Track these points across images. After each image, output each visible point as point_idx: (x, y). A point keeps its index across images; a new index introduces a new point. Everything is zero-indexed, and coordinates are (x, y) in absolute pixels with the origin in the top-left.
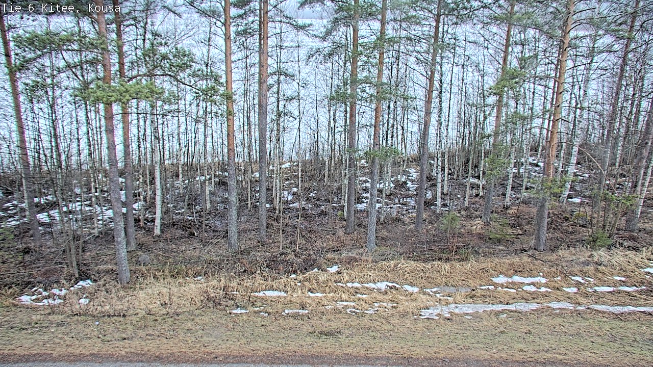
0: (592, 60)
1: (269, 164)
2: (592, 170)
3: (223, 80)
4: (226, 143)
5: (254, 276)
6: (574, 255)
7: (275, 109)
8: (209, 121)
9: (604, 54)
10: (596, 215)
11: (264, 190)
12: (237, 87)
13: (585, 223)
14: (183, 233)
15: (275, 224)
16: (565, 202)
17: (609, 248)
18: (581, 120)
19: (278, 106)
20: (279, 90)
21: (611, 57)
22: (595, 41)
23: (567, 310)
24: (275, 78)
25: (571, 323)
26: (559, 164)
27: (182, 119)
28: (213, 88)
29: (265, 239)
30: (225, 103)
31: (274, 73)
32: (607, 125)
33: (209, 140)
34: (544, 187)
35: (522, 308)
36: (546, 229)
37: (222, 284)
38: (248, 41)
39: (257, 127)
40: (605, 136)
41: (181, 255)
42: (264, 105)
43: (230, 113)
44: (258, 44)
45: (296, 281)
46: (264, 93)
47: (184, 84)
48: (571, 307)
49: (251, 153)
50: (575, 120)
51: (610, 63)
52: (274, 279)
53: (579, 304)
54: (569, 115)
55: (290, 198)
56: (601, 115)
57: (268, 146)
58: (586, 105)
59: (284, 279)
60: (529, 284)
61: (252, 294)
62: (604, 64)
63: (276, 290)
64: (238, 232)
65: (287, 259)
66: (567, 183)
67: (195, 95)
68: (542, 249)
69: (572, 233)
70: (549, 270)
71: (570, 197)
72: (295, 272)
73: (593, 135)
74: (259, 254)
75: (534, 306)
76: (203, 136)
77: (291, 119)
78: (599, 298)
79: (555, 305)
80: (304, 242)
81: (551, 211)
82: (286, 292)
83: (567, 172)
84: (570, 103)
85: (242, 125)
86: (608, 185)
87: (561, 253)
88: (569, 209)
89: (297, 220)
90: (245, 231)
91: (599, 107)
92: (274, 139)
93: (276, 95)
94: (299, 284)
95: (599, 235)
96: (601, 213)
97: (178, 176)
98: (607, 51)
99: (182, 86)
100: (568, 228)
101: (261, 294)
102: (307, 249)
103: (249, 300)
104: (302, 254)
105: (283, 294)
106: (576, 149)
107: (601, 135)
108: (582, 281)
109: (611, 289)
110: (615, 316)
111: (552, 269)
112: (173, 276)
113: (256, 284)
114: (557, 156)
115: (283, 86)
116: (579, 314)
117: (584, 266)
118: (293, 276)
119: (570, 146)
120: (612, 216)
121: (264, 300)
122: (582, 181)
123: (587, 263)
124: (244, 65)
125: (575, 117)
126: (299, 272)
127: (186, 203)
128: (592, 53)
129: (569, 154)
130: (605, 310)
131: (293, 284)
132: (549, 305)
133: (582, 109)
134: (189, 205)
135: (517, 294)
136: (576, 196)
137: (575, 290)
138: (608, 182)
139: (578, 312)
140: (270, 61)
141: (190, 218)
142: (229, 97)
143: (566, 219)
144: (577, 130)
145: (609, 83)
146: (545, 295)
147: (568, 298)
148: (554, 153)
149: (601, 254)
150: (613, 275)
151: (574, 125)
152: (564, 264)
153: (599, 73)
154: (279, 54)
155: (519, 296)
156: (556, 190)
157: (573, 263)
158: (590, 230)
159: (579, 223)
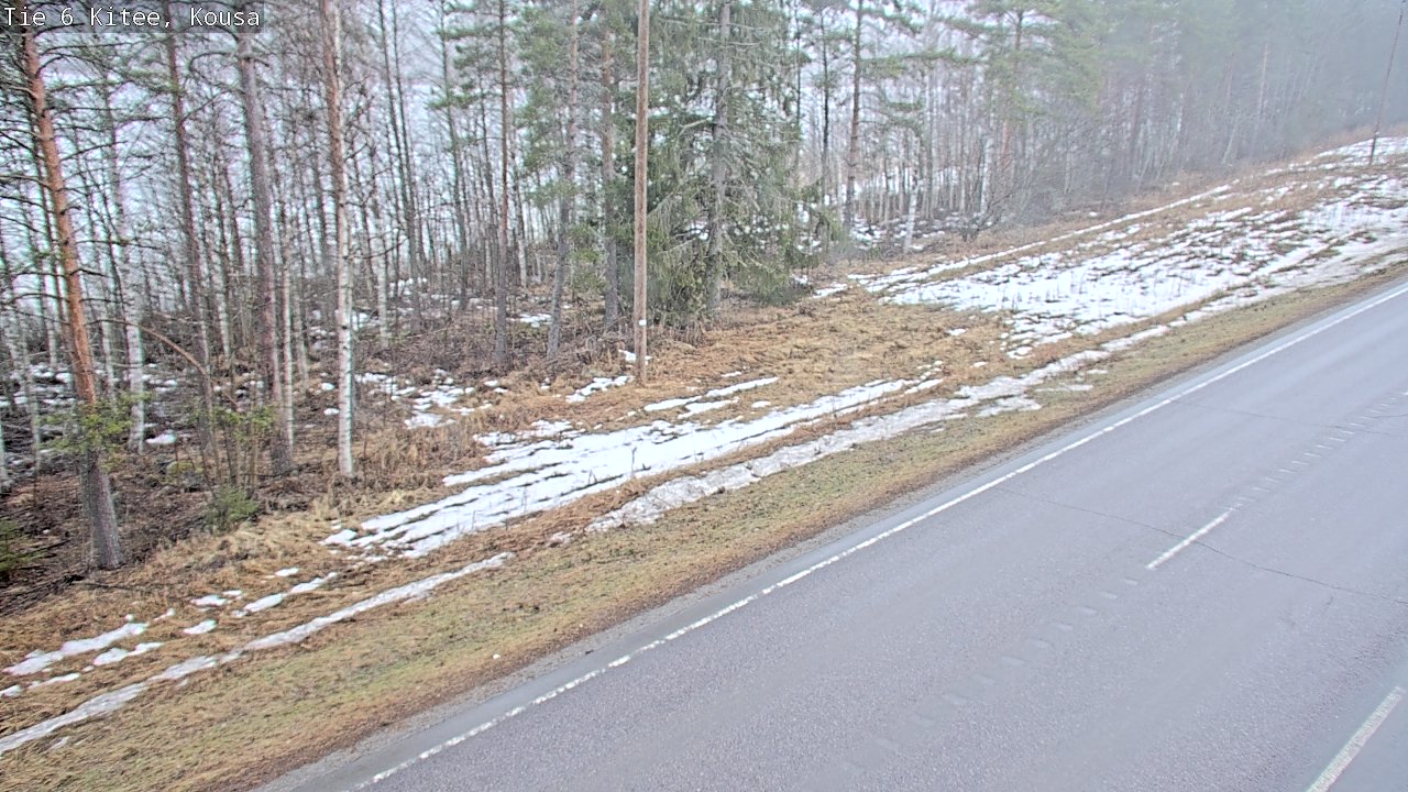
0: (114, 136)
2: (180, 370)
6: (190, 553)
9: (135, 123)
10: (212, 461)
13: (194, 482)
16: (141, 448)
17: (255, 520)
18: (127, 267)
21: (151, 129)
22: (106, 96)
23: (205, 671)
25: (217, 696)
26: (104, 369)
32: (185, 271)
34: (84, 428)
35: (103, 707)
36: (114, 517)
40: (187, 296)
48: (210, 663)
50: (114, 269)
51: (152, 143)
53: (224, 651)
54: (97, 260)
56: (167, 254)
58: (129, 234)
60: (107, 650)
62: (142, 147)
66: (134, 408)
68: (115, 562)
69: (173, 510)
70: (143, 603)
71: (149, 434)
73: (161, 296)
75: (130, 692)
78: (260, 624)
79: (176, 672)
81: (115, 476)
83: (128, 383)
84: (93, 233)
86: (220, 394)
87: (161, 557)
88: (154, 460)
91: (158, 237)
95: (229, 499)
96: (222, 454)
98: (140, 119)
100: (161, 501)
106: (134, 332)
107: (178, 294)
108: (220, 602)
109: (276, 599)
110: (295, 649)
111: (151, 599)
114: (96, 354)
116: (229, 670)
117: (215, 572)
119: (120, 325)
120: (242, 454)
122: (166, 397)
123: (219, 563)
125: (113, 263)
128: (108, 123)
129: (122, 345)
130: (276, 644)
132: (163, 676)
133: (123, 243)
135: (84, 680)
136: (162, 431)
137: (209, 625)
138: (217, 388)
139: (226, 668)
143: (155, 484)
144: (124, 291)
145: (164, 183)
146: (149, 659)
147: (201, 646)
148: (86, 345)
149: (244, 537)
150: (274, 569)
151: (117, 279)
152: (173, 580)
153: (136, 164)
155: (89, 683)
156: (116, 428)
157: (192, 572)
158: (209, 493)
159: (183, 485)
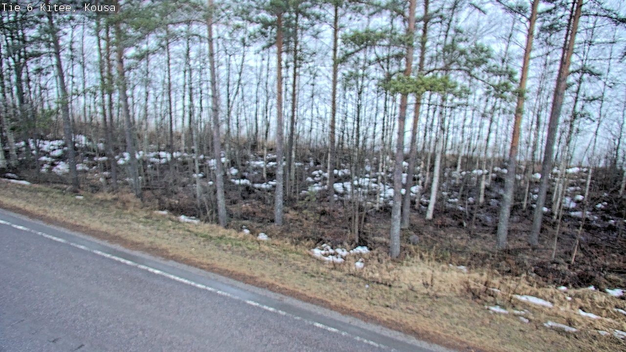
1: (553, 167)
3: (518, 77)
4: (510, 139)
5: (518, 278)
7: (571, 109)
8: (496, 117)
11: (544, 192)
12: (531, 84)
14: (453, 221)
15: (550, 229)
19: (575, 107)
20: (579, 89)
24: (577, 76)
27: (469, 113)
28: (506, 84)
29: (537, 243)
30: (516, 100)
31: (578, 71)
33: (493, 135)
37: (484, 278)
38: (553, 36)
39: (547, 128)
41: (448, 242)
42: (559, 104)
43: (519, 111)
44: (564, 40)
45: (566, 295)
46: (561, 91)
47: (477, 79)
49: (536, 153)
52: (539, 286)
55: (573, 205)
57: (555, 147)
59: (551, 289)
61: (514, 296)
63: (541, 298)
64: (509, 231)
65: (559, 268)
67: (486, 90)
72: (566, 285)
74: (527, 257)
76: (487, 131)
77: (588, 121)
80: (582, 255)
82: (552, 303)
85: (530, 123)
89: (577, 230)
90: (515, 231)
92: (564, 140)
93: (574, 95)
94: (569, 299)
97: (456, 166)
99: (474, 80)
101: (523, 298)
102: (584, 264)
103: (510, 301)
104: (578, 268)
105: (548, 304)
112: (437, 260)
113: (520, 287)
115: (585, 85)
118: (563, 288)
121: (525, 305)
124: (543, 62)
126: (570, 286)
127: (460, 193)
131: (561, 296)
134: (463, 196)
140: (574, 58)
141: (461, 208)
142: (520, 95)
154: (586, 50)
